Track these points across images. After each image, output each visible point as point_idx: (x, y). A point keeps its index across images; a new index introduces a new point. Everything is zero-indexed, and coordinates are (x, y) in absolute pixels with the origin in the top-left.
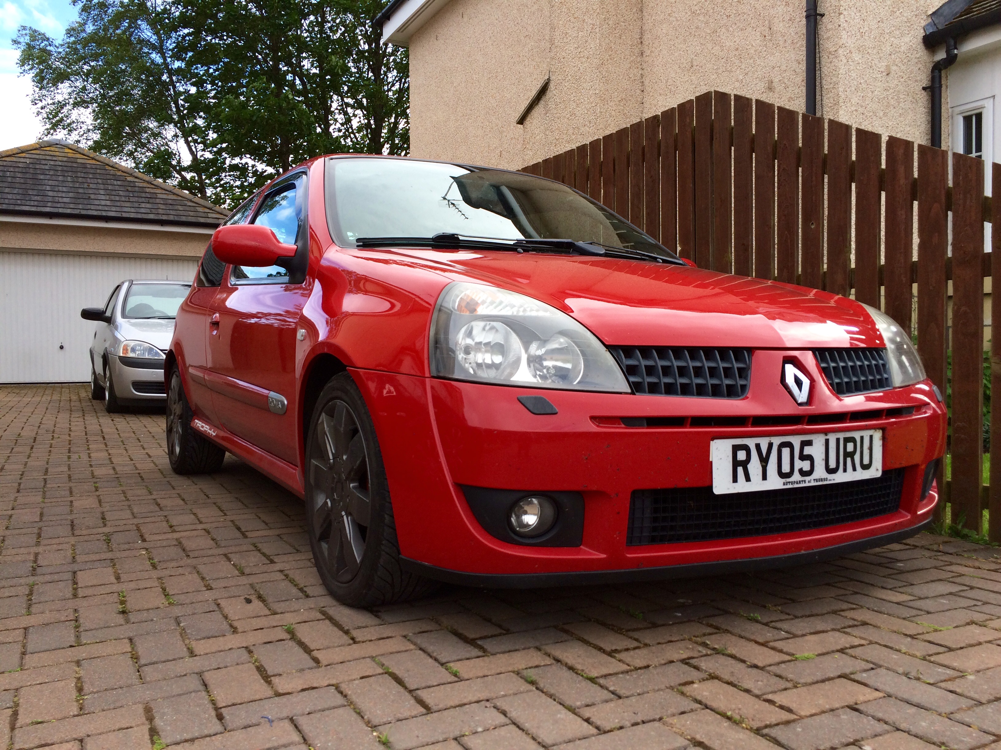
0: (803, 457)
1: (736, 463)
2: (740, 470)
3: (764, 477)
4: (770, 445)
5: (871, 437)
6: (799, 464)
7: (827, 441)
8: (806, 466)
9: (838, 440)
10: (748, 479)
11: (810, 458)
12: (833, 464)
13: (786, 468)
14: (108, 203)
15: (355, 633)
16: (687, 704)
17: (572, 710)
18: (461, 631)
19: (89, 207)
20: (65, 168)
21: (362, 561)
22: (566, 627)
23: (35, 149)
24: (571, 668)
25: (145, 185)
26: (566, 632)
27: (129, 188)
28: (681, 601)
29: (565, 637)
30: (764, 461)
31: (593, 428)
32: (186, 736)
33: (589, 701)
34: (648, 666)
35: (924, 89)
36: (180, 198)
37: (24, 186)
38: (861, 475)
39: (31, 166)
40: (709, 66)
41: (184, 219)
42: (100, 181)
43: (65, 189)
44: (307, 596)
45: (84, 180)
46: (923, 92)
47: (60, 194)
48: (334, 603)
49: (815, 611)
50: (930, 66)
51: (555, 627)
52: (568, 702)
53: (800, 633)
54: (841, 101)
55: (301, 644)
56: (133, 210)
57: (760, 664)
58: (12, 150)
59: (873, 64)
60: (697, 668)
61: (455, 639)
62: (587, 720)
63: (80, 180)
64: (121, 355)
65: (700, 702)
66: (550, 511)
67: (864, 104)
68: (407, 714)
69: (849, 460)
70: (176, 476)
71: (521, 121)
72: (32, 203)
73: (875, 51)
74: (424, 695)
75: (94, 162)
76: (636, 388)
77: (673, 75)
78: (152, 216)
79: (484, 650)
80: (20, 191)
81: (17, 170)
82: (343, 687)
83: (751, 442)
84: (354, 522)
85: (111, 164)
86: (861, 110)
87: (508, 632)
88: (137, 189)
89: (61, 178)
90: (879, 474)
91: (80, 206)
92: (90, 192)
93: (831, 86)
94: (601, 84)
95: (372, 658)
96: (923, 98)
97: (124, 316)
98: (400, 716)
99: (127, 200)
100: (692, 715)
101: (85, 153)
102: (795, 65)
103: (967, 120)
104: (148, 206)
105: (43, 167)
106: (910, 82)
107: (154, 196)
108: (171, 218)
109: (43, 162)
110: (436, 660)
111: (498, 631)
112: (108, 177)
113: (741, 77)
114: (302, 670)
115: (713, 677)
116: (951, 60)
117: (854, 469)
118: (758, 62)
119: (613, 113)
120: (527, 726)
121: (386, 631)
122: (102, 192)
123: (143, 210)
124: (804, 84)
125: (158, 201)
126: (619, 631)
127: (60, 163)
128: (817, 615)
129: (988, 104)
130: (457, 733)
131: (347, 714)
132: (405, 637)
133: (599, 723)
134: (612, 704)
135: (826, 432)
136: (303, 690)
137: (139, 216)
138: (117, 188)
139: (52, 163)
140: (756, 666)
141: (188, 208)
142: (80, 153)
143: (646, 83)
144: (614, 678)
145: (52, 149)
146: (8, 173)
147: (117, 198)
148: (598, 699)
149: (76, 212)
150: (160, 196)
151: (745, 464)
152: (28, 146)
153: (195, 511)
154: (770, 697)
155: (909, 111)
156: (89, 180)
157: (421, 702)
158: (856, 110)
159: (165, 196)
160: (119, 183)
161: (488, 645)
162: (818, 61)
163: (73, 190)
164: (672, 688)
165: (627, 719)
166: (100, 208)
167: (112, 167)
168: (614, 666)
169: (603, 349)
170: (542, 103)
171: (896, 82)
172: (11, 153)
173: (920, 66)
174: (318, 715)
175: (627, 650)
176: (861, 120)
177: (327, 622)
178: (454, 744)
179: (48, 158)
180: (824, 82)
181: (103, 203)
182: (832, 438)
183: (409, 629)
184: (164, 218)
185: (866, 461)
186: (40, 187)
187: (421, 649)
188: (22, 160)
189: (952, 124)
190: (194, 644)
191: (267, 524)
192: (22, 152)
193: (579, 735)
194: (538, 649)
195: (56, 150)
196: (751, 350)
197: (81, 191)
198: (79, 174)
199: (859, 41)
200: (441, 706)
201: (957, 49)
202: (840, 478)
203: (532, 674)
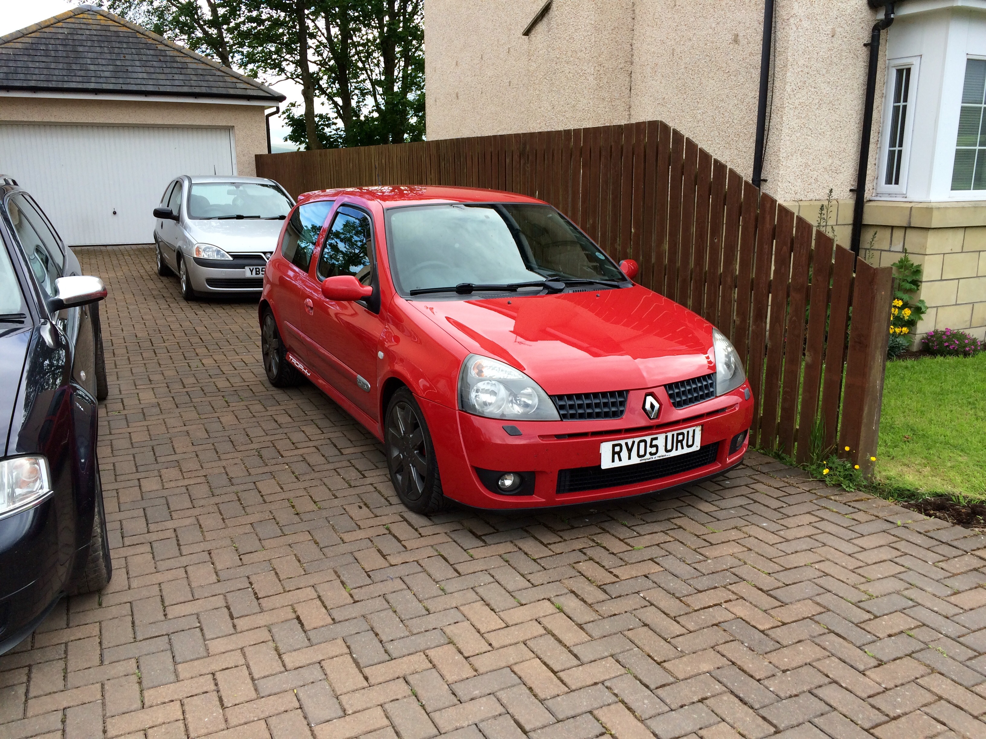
0: (651, 446)
1: (614, 453)
2: (616, 456)
3: (629, 458)
4: (634, 442)
5: (694, 431)
6: (649, 450)
7: (666, 437)
8: (654, 450)
9: (673, 435)
10: (620, 460)
11: (656, 446)
12: (669, 447)
13: (642, 452)
14: (145, 76)
15: (421, 530)
16: (574, 573)
17: (523, 576)
18: (474, 531)
19: (128, 81)
20: (100, 38)
21: (423, 492)
22: (527, 528)
23: (70, 17)
24: (526, 554)
25: (176, 53)
26: (527, 531)
27: (162, 58)
28: (592, 510)
29: (525, 534)
30: (630, 451)
31: (540, 441)
32: (358, 585)
33: (531, 572)
34: (562, 553)
35: (865, 45)
36: (209, 67)
37: (67, 60)
38: (686, 450)
39: (69, 37)
40: (689, 8)
41: (215, 91)
42: (133, 51)
43: (104, 62)
44: (391, 504)
45: (119, 51)
46: (864, 48)
47: (101, 68)
48: (407, 510)
49: (659, 519)
50: (872, 24)
51: (522, 528)
52: (522, 572)
53: (643, 533)
54: (789, 64)
55: (395, 537)
56: (168, 83)
57: (615, 552)
58: (49, 20)
59: (820, 29)
60: (585, 554)
61: (471, 534)
62: (529, 581)
63: (116, 50)
64: (195, 256)
65: (580, 572)
66: (518, 480)
67: (809, 65)
68: (450, 576)
69: (679, 444)
70: (274, 388)
71: (527, 33)
72: (78, 79)
73: (822, 17)
74: (457, 567)
75: (125, 29)
76: (563, 417)
77: (660, 10)
78: (185, 89)
79: (485, 542)
80: (65, 66)
81: (58, 42)
82: (420, 562)
83: (623, 442)
84: (417, 470)
85: (141, 31)
86: (806, 70)
87: (498, 531)
88: (168, 58)
89: (98, 50)
90: (698, 448)
91: (121, 81)
92: (128, 63)
93: (783, 49)
94: (596, 15)
95: (432, 546)
96: (863, 54)
97: (191, 217)
98: (448, 577)
99: (162, 71)
100: (574, 579)
101: (116, 19)
102: (756, 24)
103: (900, 72)
104: (181, 77)
105: (80, 37)
106: (852, 41)
107: (184, 67)
108: (204, 90)
109: (80, 32)
110: (462, 548)
111: (492, 530)
112: (141, 46)
113: (714, 25)
114: (399, 552)
115: (591, 559)
116: (887, 23)
117: (682, 448)
118: (728, 14)
119: (606, 41)
120: (502, 583)
121: (437, 529)
122: (137, 63)
123: (177, 83)
124: (762, 43)
125: (189, 72)
126: (554, 531)
127: (95, 33)
128: (659, 521)
129: (916, 62)
130: (473, 586)
131: (423, 575)
132: (446, 533)
133: (533, 582)
134: (541, 573)
135: (666, 432)
136: (402, 563)
137: (175, 89)
138: (150, 58)
139: (88, 32)
140: (613, 553)
141: (217, 78)
142: (111, 20)
143: (637, 11)
144: (544, 559)
145: (85, 16)
146: (50, 46)
147: (152, 70)
148: (535, 571)
149: (118, 87)
150: (190, 66)
151: (619, 453)
152: (63, 14)
153: (304, 428)
154: (611, 570)
155: (850, 66)
156: (124, 51)
157: (456, 571)
158: (802, 71)
159: (194, 66)
160: (151, 52)
161: (487, 539)
162: (773, 25)
163: (111, 62)
164: (570, 565)
165: (547, 579)
166: (139, 81)
167: (142, 34)
168: (546, 552)
169: (547, 397)
170: (545, 20)
171: (840, 42)
172: (49, 23)
173: (863, 25)
174: (412, 576)
175: (555, 543)
176: (806, 79)
177: (405, 522)
178: (471, 590)
179: (84, 27)
180: (777, 45)
181: (140, 76)
182: (670, 435)
183: (447, 528)
184: (197, 90)
185: (690, 443)
186: (81, 61)
187: (454, 541)
188: (61, 31)
189: (888, 75)
190: (342, 535)
191: (351, 442)
192: (59, 22)
193: (524, 587)
194: (512, 542)
195: (89, 17)
196: (628, 391)
197: (118, 63)
198: (114, 44)
199: (809, 10)
200: (465, 573)
201: (893, 13)
202: (674, 453)
203: (506, 557)
